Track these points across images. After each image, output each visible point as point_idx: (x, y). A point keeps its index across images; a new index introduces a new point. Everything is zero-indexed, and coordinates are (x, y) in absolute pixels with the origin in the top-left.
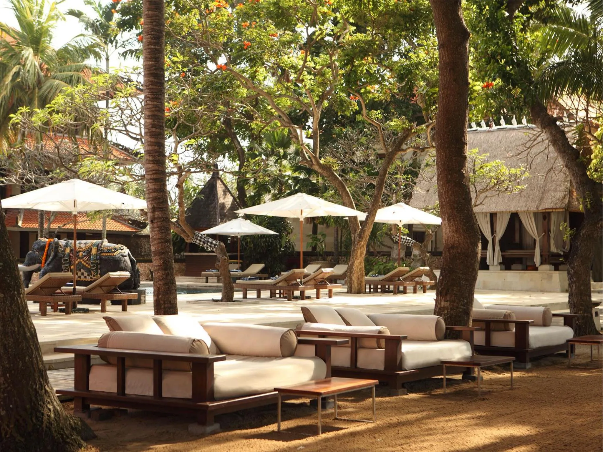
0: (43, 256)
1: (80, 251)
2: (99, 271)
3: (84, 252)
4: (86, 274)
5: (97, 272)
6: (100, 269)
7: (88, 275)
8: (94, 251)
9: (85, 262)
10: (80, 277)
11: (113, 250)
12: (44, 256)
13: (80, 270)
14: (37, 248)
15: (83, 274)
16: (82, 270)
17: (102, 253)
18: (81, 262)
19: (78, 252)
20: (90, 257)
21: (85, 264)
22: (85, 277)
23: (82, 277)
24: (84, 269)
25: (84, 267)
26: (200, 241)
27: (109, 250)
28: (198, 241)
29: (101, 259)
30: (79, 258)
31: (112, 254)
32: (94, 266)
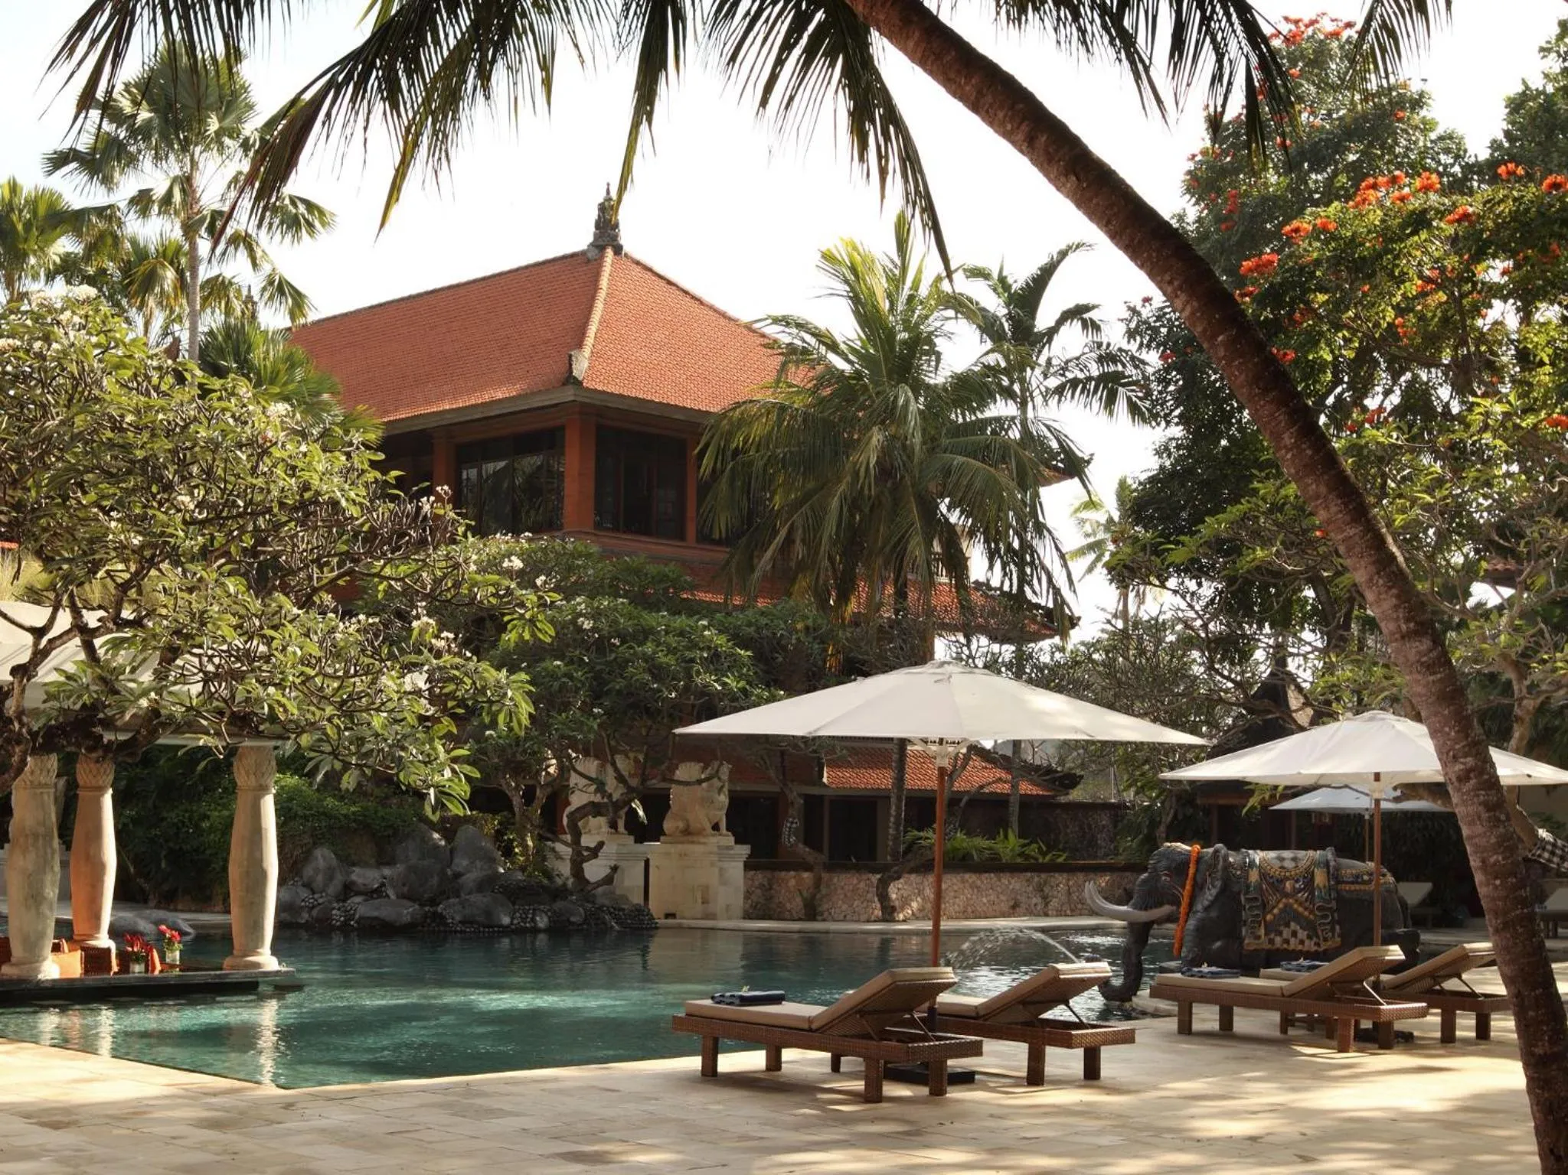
0: (1183, 887)
1: (1288, 879)
2: (1338, 927)
3: (1297, 881)
4: (1302, 934)
5: (1333, 930)
6: (1339, 923)
7: (1310, 937)
8: (1320, 878)
9: (1301, 904)
10: (1287, 942)
11: (1366, 878)
12: (1188, 887)
13: (1287, 925)
14: (1168, 868)
15: (1294, 934)
16: (1293, 924)
17: (1338, 882)
18: (1291, 906)
19: (1282, 881)
20: (1312, 893)
21: (1301, 909)
22: (1302, 942)
23: (1293, 940)
24: (1298, 923)
25: (1297, 918)
26: (1553, 853)
27: (1357, 877)
28: (1546, 855)
29: (1339, 899)
30: (1287, 895)
31: (1367, 888)
32: (1325, 917)
